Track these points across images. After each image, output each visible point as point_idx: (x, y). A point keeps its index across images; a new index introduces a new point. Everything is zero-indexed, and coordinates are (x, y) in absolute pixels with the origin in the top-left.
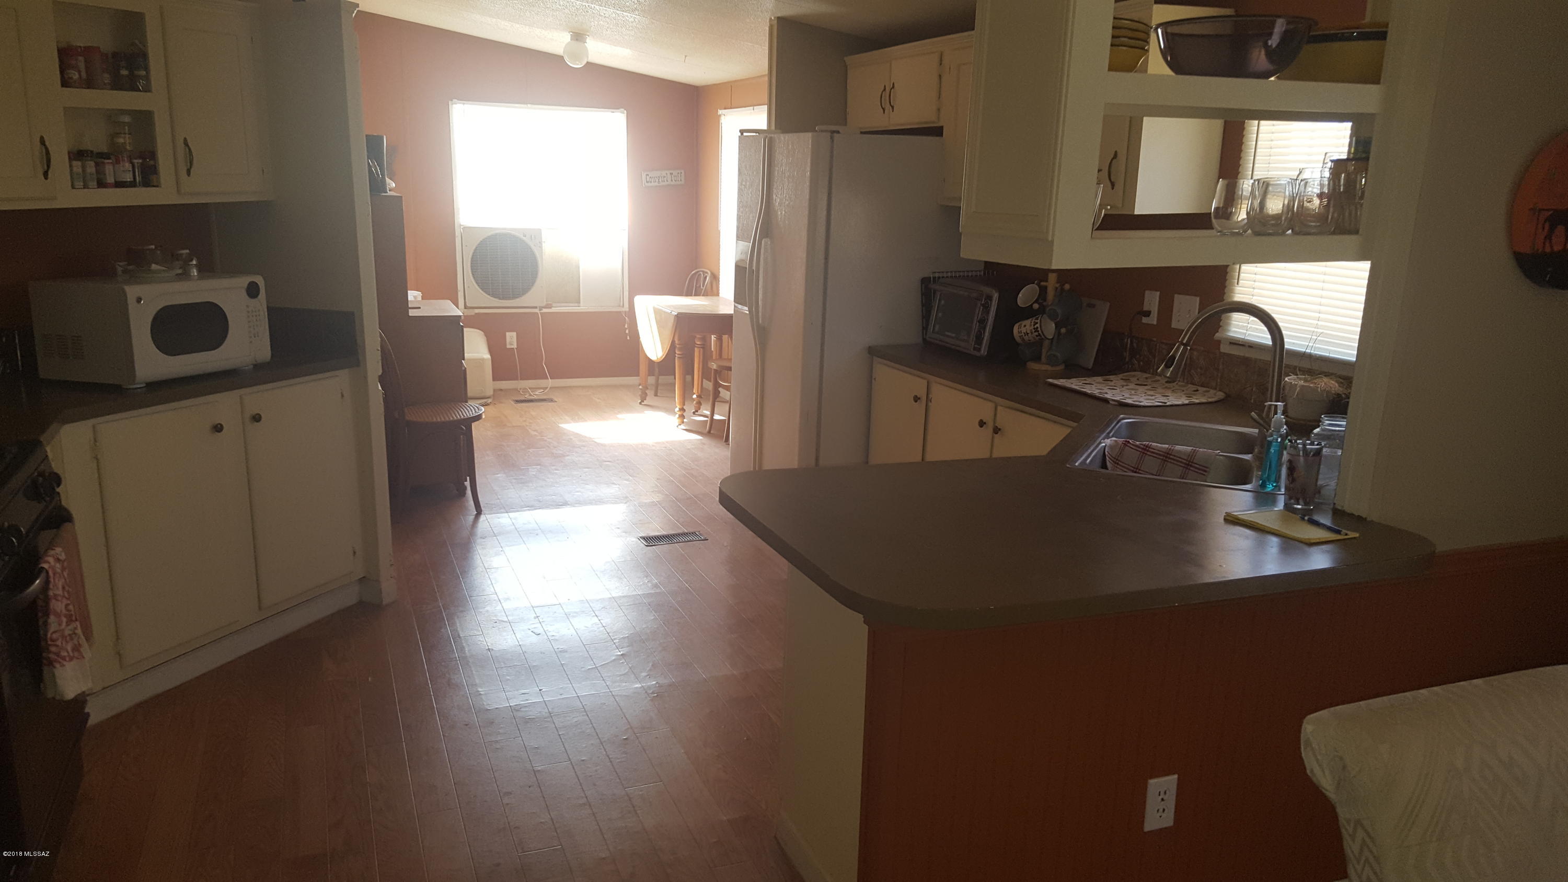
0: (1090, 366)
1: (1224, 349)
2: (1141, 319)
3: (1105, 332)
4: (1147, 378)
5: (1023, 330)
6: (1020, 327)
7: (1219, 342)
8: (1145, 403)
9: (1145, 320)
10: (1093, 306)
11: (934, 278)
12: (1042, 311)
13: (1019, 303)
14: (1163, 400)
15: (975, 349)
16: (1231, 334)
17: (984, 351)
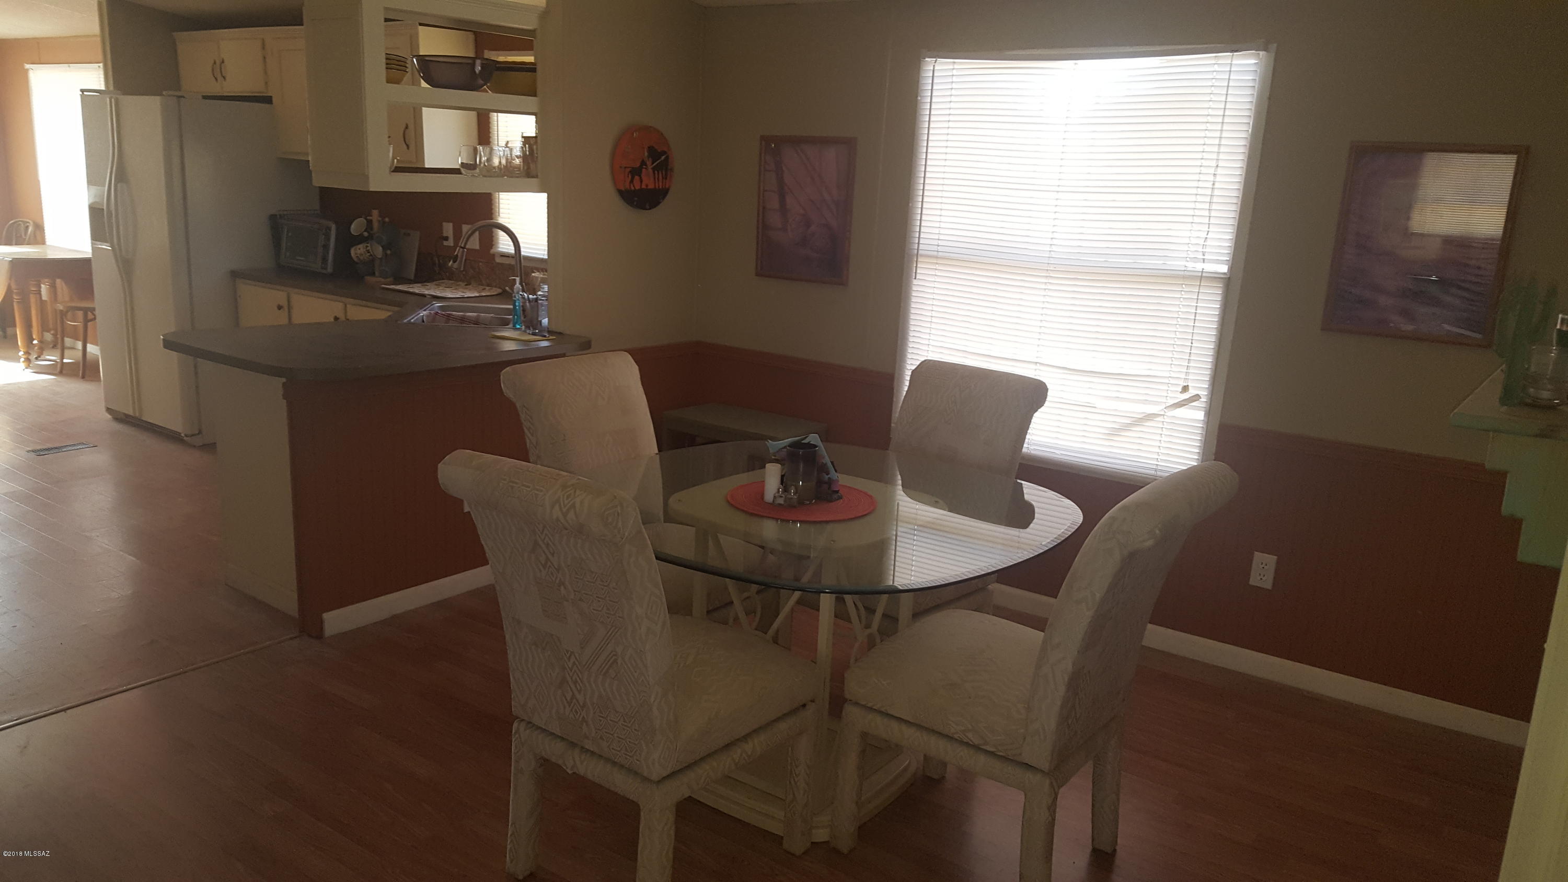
0: (412, 277)
1: (498, 260)
2: (442, 244)
3: (419, 254)
4: (452, 284)
5: (359, 252)
6: (355, 250)
7: (494, 255)
8: (450, 296)
9: (445, 243)
10: (409, 235)
11: (280, 215)
12: (370, 238)
13: (353, 233)
14: (463, 294)
15: (322, 268)
16: (500, 250)
17: (330, 269)
